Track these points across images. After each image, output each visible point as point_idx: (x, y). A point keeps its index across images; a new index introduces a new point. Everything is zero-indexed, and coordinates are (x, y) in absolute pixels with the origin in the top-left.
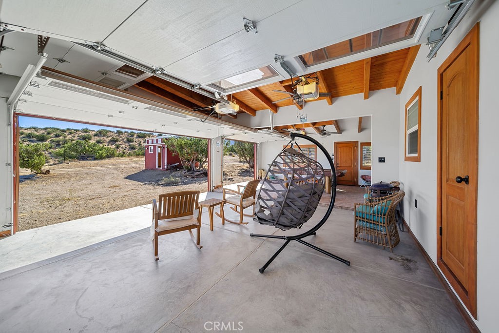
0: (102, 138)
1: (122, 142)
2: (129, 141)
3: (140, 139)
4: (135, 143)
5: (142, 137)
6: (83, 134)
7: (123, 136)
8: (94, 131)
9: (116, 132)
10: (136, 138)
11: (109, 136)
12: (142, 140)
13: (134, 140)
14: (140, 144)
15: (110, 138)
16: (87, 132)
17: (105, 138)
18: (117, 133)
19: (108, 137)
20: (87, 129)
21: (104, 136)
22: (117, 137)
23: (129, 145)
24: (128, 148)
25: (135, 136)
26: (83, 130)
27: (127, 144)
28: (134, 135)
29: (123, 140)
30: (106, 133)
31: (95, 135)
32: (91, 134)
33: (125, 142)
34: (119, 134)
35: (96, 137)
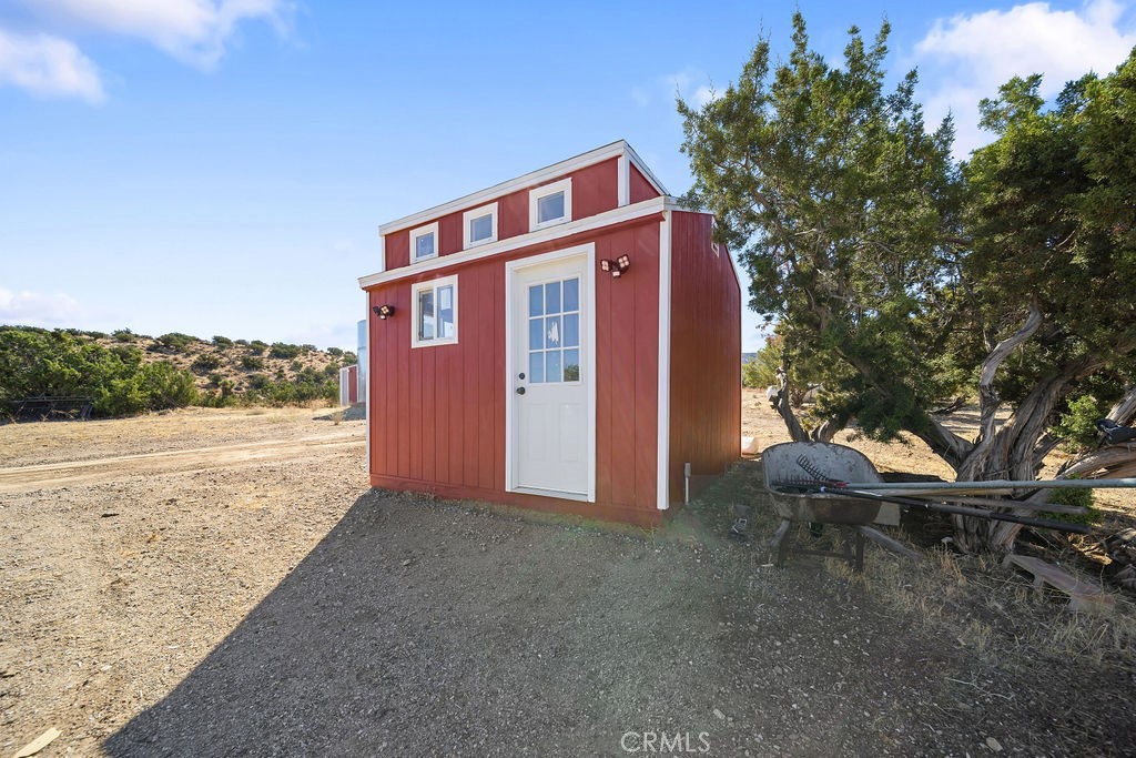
0: (172, 357)
1: (228, 367)
2: (249, 365)
3: (279, 362)
4: (265, 372)
5: (284, 356)
6: (116, 346)
7: (233, 353)
8: (150, 338)
9: (211, 341)
10: (270, 357)
11: (193, 353)
12: (285, 364)
13: (265, 362)
14: (280, 374)
15: (194, 358)
16: (126, 341)
17: (179, 357)
18: (214, 345)
19: (188, 355)
20: (128, 332)
21: (178, 352)
22: (216, 356)
23: (250, 377)
24: (246, 384)
25: (266, 353)
26: (117, 333)
27: (243, 375)
28: (262, 350)
29: (232, 362)
30: (185, 344)
31: (151, 349)
32: (139, 344)
33: (239, 369)
34: (223, 348)
35: (154, 354)
